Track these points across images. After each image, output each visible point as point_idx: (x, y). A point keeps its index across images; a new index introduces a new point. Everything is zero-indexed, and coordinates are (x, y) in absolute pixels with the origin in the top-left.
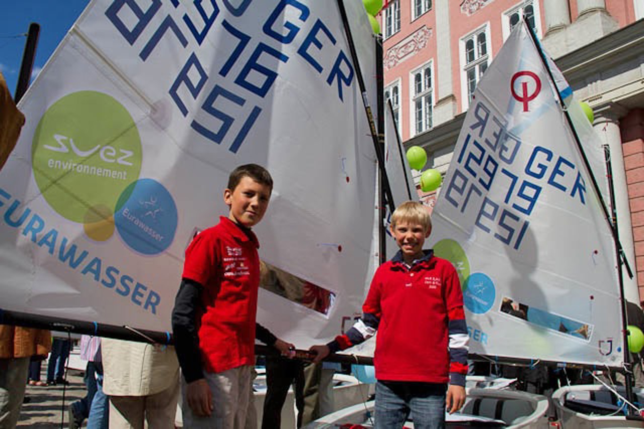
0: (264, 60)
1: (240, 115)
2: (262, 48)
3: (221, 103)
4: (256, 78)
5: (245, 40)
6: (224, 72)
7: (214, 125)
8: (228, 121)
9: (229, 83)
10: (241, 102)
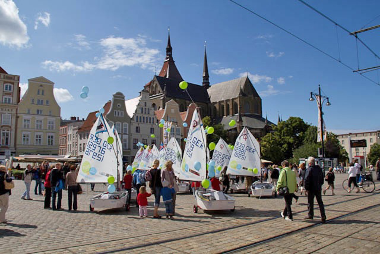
0: (104, 150)
1: (102, 157)
2: (103, 148)
3: (99, 156)
4: (103, 152)
5: (101, 147)
6: (99, 152)
7: (99, 159)
8: (101, 158)
9: (100, 153)
10: (101, 155)
